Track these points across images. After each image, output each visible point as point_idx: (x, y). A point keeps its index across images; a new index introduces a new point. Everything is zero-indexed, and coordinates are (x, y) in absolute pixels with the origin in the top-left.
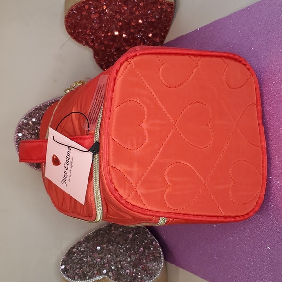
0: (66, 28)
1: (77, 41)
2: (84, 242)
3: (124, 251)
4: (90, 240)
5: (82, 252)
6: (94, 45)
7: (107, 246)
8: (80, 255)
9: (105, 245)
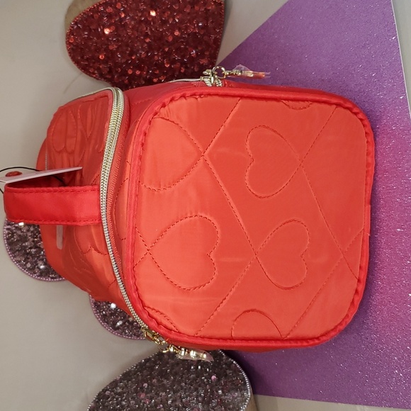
0: (69, 53)
1: (86, 74)
2: (121, 380)
3: (186, 384)
4: (130, 376)
5: (120, 394)
6: (113, 77)
7: (158, 381)
8: (117, 399)
9: (154, 381)
